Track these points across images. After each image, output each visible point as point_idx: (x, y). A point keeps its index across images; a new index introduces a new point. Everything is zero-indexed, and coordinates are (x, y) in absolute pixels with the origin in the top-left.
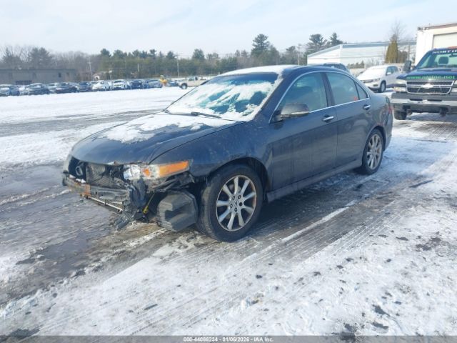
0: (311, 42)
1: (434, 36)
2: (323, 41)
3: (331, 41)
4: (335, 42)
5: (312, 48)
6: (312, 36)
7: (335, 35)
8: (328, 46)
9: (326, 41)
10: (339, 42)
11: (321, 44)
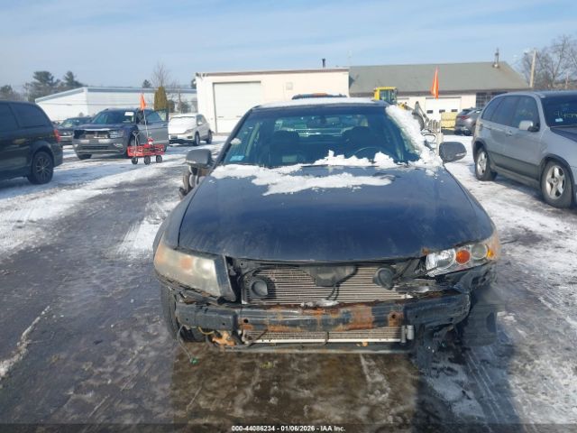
0: (37, 81)
1: (214, 84)
2: (55, 80)
3: (66, 82)
4: (72, 84)
5: (39, 89)
6: (37, 73)
7: (70, 74)
8: (62, 89)
9: (58, 81)
10: (78, 85)
11: (52, 85)
